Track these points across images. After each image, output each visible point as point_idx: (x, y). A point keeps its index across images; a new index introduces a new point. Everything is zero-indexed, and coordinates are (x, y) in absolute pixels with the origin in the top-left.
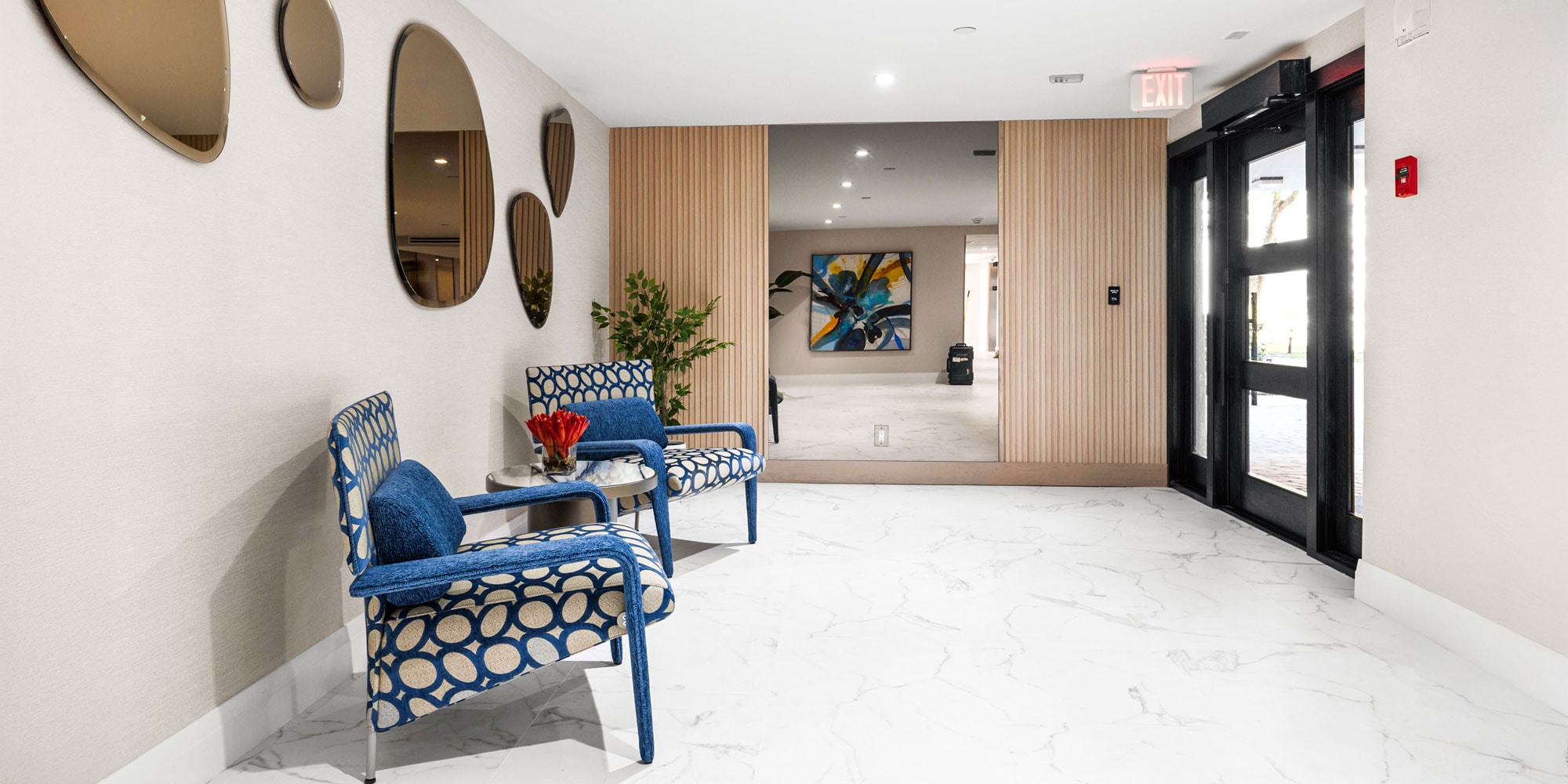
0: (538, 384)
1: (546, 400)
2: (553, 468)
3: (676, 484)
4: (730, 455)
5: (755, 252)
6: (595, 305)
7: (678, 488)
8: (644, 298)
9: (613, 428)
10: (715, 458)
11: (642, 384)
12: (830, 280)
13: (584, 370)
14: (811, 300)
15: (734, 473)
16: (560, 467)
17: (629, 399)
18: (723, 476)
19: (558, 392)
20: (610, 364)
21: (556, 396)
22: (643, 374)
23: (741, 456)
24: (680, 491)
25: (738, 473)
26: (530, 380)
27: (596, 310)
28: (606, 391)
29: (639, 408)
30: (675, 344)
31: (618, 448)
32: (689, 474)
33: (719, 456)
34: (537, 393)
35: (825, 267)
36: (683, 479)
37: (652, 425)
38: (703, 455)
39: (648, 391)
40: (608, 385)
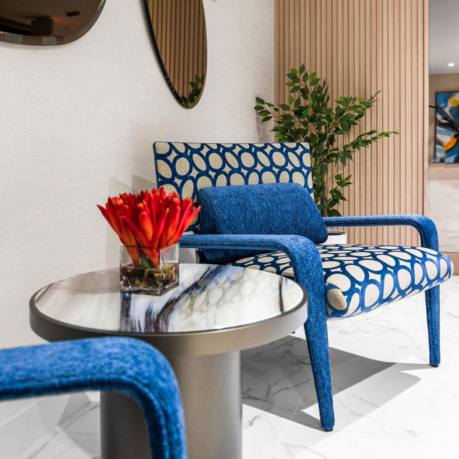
0: (168, 162)
1: (178, 181)
2: (137, 282)
3: (338, 301)
4: (409, 258)
5: (414, 52)
6: (258, 100)
7: (342, 306)
8: (304, 92)
9: (261, 217)
10: (392, 263)
11: (299, 170)
12: (451, 111)
13: (230, 150)
14: (436, 125)
15: (417, 283)
16: (146, 280)
17: (283, 184)
18: (403, 287)
19: (194, 173)
20: (262, 145)
21: (192, 178)
22: (300, 158)
23: (425, 259)
24: (344, 312)
25: (421, 282)
26: (158, 157)
27: (260, 105)
28: (257, 175)
29: (294, 195)
30: (336, 137)
31: (258, 246)
32: (357, 286)
33: (396, 259)
34: (166, 172)
35: (446, 102)
36: (349, 294)
37: (309, 215)
38: (374, 257)
39: (306, 177)
40: (259, 168)
